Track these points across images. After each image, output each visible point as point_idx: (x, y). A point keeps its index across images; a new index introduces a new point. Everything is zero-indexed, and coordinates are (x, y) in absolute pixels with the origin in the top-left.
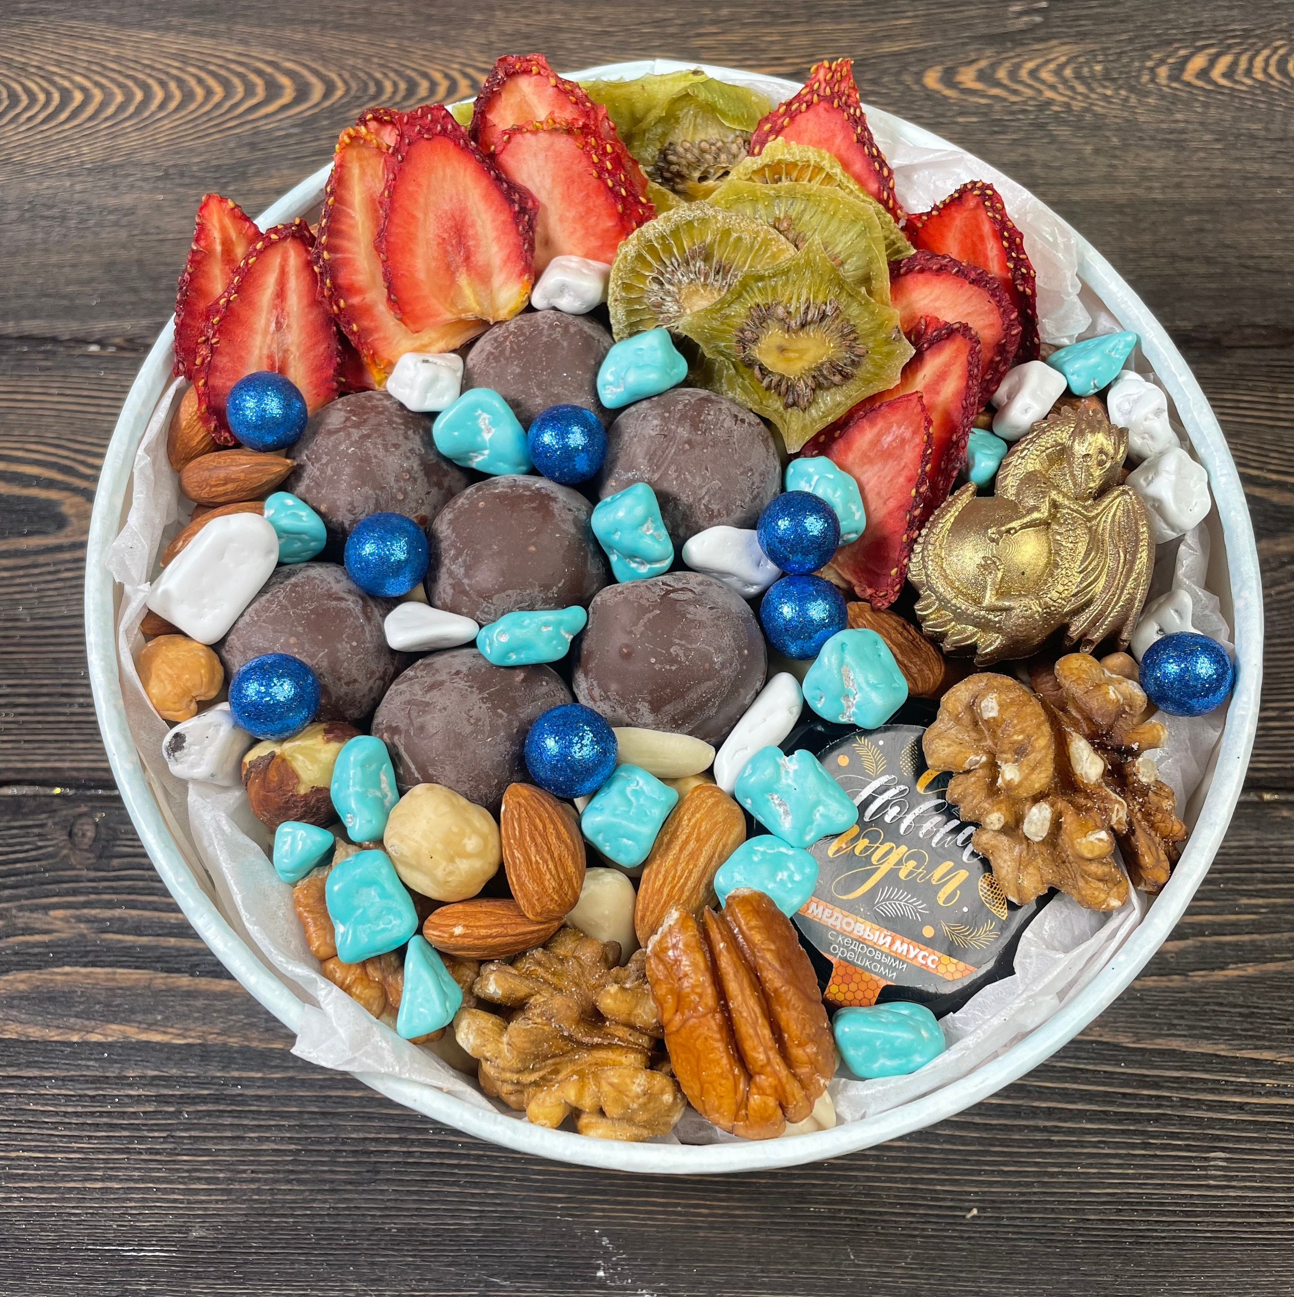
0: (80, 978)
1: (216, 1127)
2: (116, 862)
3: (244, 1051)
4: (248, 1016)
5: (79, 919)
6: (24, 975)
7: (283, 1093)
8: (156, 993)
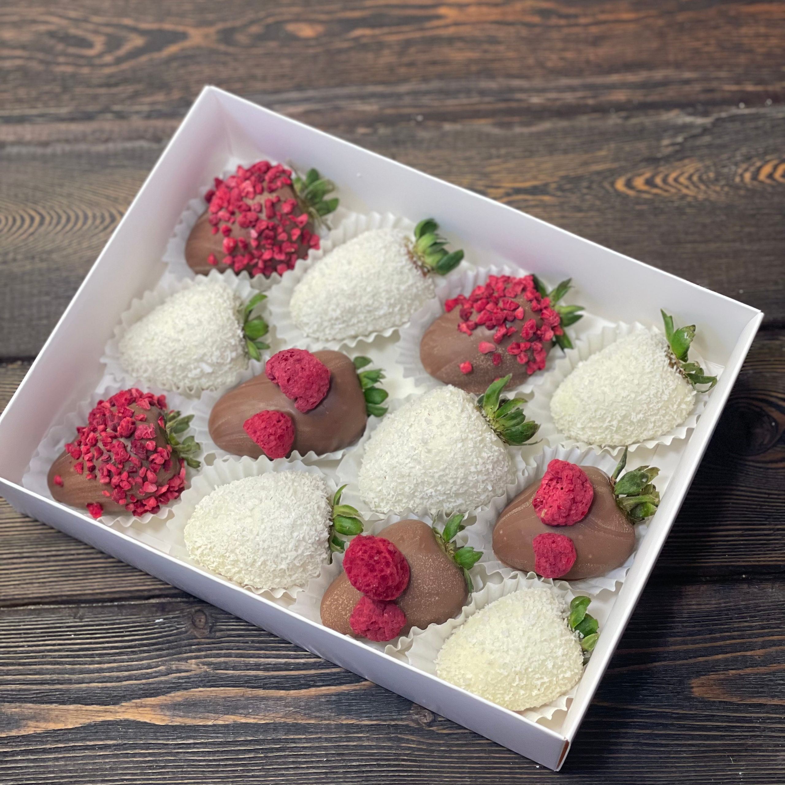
0: (209, 694)
1: (285, 763)
2: (218, 634)
3: (295, 725)
4: (295, 708)
5: (204, 664)
6: (179, 693)
7: (317, 745)
8: (248, 699)
